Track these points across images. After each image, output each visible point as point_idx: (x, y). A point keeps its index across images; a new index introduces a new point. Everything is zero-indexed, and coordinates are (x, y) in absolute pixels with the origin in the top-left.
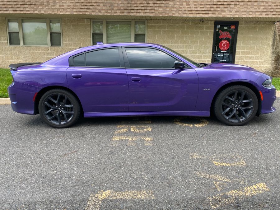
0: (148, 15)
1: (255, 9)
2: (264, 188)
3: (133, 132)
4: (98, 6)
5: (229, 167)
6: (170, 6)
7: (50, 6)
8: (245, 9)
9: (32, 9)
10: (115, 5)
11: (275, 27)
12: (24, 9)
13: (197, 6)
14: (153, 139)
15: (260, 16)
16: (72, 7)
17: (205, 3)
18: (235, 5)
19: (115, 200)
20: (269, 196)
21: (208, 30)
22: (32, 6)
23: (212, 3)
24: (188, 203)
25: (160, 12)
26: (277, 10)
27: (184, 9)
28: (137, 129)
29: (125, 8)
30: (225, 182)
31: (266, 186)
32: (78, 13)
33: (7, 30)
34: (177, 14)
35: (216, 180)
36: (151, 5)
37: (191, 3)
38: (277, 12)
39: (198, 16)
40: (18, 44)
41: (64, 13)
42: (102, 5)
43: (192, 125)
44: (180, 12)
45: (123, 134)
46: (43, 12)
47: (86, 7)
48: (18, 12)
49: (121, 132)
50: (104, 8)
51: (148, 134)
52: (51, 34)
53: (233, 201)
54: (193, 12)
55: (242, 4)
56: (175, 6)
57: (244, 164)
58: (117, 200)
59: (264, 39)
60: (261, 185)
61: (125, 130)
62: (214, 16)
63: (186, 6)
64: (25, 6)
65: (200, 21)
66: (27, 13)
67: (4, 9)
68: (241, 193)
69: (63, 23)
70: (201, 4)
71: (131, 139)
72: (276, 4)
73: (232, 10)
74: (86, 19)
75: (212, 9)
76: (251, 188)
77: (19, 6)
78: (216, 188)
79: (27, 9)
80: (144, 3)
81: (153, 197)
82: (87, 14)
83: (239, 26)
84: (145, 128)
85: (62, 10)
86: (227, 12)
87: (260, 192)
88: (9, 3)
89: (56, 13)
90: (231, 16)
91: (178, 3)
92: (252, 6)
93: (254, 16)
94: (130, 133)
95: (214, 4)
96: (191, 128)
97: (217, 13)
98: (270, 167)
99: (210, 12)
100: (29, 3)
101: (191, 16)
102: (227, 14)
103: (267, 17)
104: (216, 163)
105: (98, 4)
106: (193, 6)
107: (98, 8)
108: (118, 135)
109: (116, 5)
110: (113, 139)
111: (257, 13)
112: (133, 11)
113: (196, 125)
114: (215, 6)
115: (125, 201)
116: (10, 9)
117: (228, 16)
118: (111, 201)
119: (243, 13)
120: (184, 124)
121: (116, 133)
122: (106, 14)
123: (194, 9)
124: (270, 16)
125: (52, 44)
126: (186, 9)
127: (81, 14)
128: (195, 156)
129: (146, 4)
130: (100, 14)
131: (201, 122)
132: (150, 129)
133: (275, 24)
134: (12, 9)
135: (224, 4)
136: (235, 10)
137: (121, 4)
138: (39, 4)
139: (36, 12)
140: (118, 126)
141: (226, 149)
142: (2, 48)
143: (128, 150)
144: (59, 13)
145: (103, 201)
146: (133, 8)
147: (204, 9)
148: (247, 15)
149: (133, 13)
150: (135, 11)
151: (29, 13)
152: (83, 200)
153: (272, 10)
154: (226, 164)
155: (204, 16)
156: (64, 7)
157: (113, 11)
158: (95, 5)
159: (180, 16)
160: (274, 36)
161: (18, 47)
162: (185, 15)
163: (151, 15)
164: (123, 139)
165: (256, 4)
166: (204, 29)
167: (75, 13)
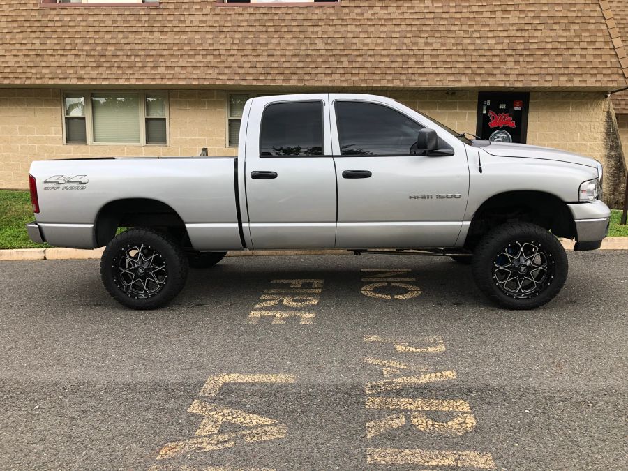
0: (337, 84)
1: (558, 69)
2: (450, 376)
3: (286, 306)
4: (239, 67)
5: (417, 352)
6: (383, 65)
7: (148, 70)
8: (537, 71)
9: (113, 76)
10: (273, 66)
11: (608, 102)
12: (99, 76)
13: (438, 65)
14: (316, 316)
15: (569, 84)
16: (189, 70)
17: (454, 59)
18: (517, 62)
19: (240, 384)
20: (450, 383)
21: (465, 110)
22: (114, 70)
23: (468, 59)
24: (337, 389)
25: (363, 77)
26: (605, 72)
27: (410, 71)
28: (294, 301)
29: (293, 70)
30: (399, 369)
31: (454, 374)
32: (202, 82)
33: (63, 115)
34: (397, 81)
35: (388, 367)
36: (346, 64)
37: (425, 58)
38: (604, 74)
39: (439, 84)
40: (84, 140)
41: (174, 82)
42: (248, 65)
43: (389, 297)
44: (403, 77)
45: (267, 309)
46: (133, 82)
47: (217, 71)
48: (86, 82)
49: (265, 305)
50: (251, 71)
51: (309, 309)
52: (147, 120)
53: (398, 387)
54: (428, 77)
55: (532, 60)
56: (393, 65)
57: (443, 349)
58: (243, 384)
59: (586, 127)
60: (448, 372)
61: (272, 303)
62: (473, 85)
63: (416, 64)
64: (101, 70)
65: (448, 93)
66: (104, 83)
67: (61, 76)
68: (414, 380)
69: (171, 99)
70: (445, 62)
71: (279, 316)
72: (604, 59)
73: (508, 72)
74: (215, 91)
75: (469, 72)
76: (432, 375)
77: (88, 70)
78: (383, 374)
79: (104, 76)
80: (330, 60)
81: (292, 381)
82: (218, 83)
83: (530, 101)
84: (306, 300)
85: (171, 77)
86: (499, 77)
87: (442, 379)
88: (69, 65)
89: (158, 82)
90: (508, 85)
91: (399, 60)
92: (551, 64)
93: (555, 84)
94: (280, 307)
95: (473, 60)
96: (386, 301)
97: (478, 78)
98: (480, 353)
99: (463, 78)
100: (107, 65)
101: (425, 84)
102: (499, 81)
103: (584, 85)
104: (399, 348)
105: (239, 64)
106: (430, 65)
107: (241, 71)
108: (261, 309)
109: (275, 65)
110: (251, 315)
111: (561, 78)
112: (307, 77)
113: (396, 297)
114: (474, 66)
115: (253, 384)
116: (71, 76)
117: (501, 84)
118: (235, 384)
119: (532, 79)
120: (377, 295)
121: (257, 306)
122: (255, 83)
123: (431, 71)
124: (589, 84)
125: (148, 141)
126: (416, 71)
127: (206, 83)
128: (373, 338)
129: (334, 63)
130: (244, 83)
131: (409, 291)
132: (315, 302)
133: (607, 97)
134: (75, 76)
135: (494, 60)
136: (517, 72)
137: (285, 64)
138: (127, 66)
139: (121, 82)
140: (263, 297)
141: (427, 331)
142: (52, 148)
143: (271, 331)
144: (165, 82)
145: (226, 384)
146: (308, 70)
147: (453, 71)
148: (540, 82)
149: (308, 80)
150: (313, 77)
151: (107, 83)
152: (198, 382)
153: (594, 71)
154: (414, 349)
155: (451, 85)
156: (174, 70)
157: (269, 78)
158: (235, 65)
159: (402, 85)
160: (607, 122)
161: (82, 146)
162: (412, 84)
163: (345, 84)
164: (266, 315)
165: (560, 59)
166: (456, 109)
167: (195, 83)
